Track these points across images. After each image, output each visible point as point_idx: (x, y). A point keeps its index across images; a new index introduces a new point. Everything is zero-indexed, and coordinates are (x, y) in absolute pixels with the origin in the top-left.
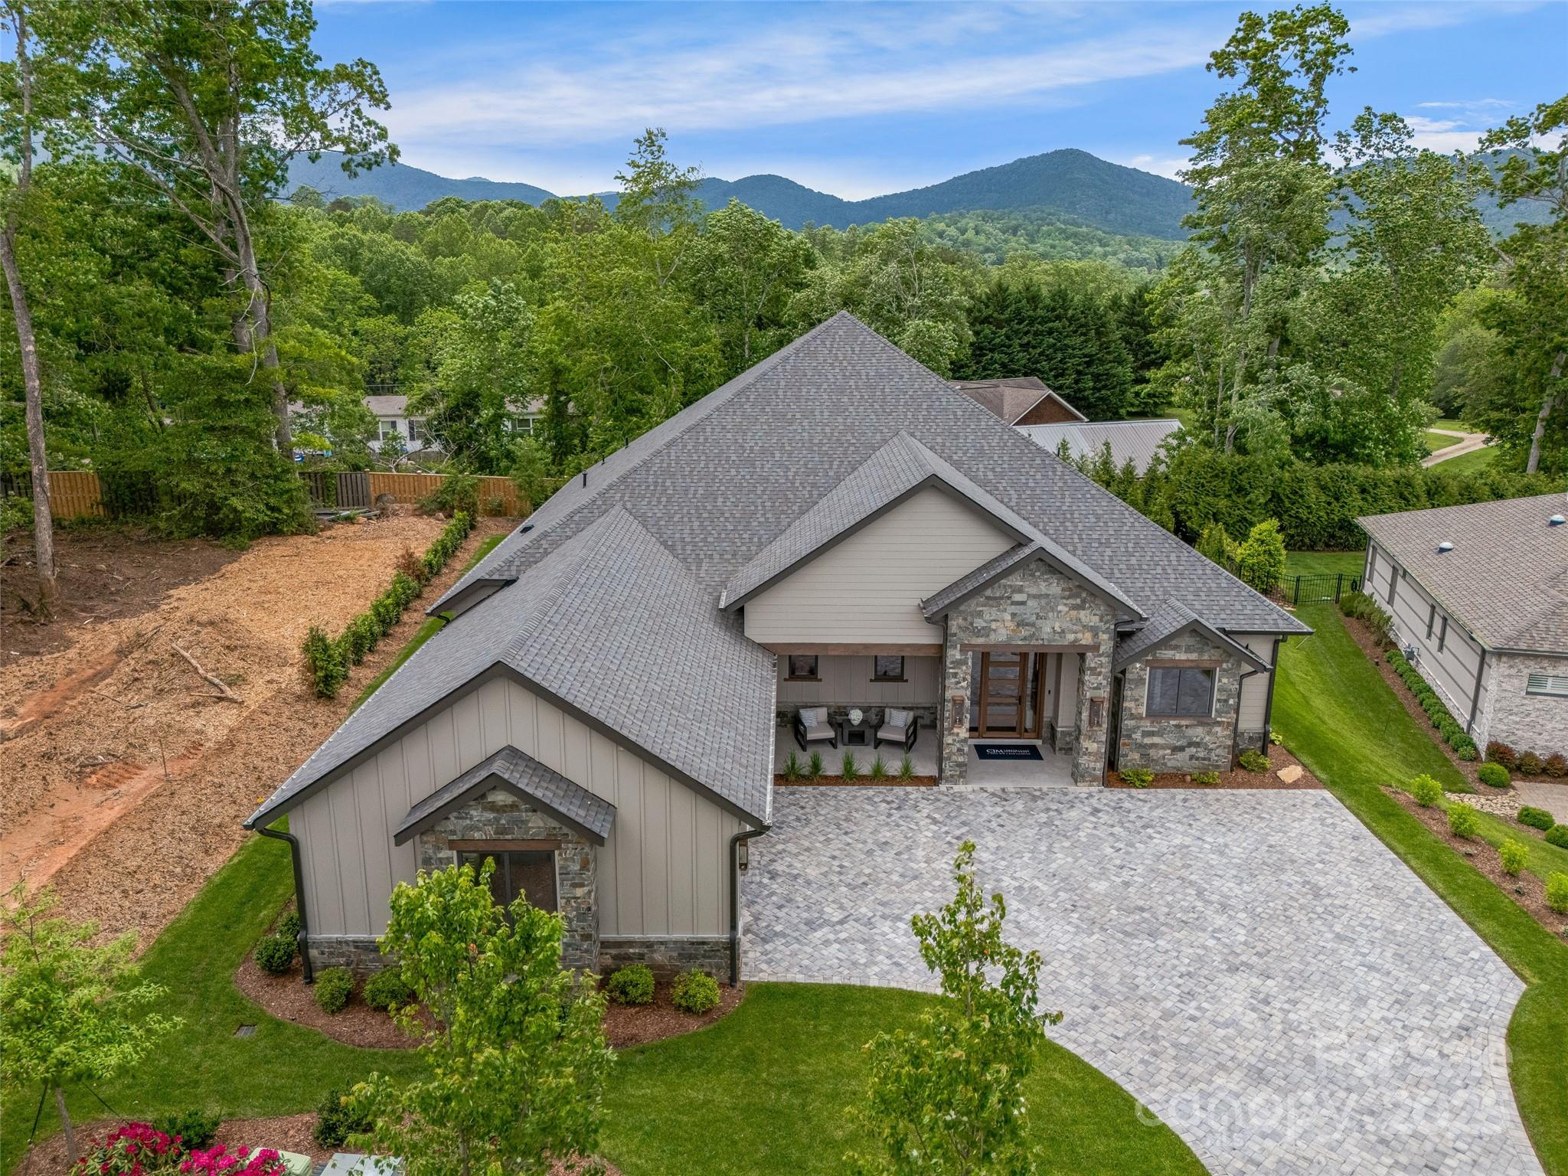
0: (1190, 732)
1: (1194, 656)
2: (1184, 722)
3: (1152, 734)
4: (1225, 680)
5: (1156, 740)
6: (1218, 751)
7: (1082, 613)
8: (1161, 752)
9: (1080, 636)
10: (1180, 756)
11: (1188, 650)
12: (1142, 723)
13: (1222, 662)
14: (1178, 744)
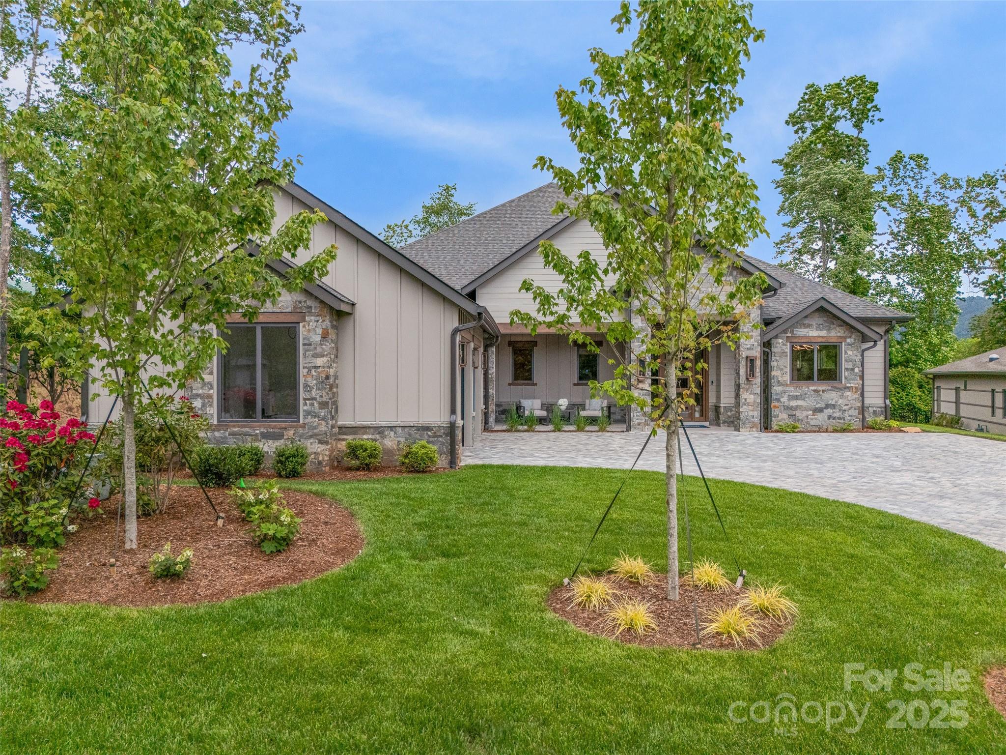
0: (826, 396)
1: (824, 333)
2: (820, 388)
3: (796, 398)
4: (850, 353)
5: (800, 403)
6: (850, 412)
8: (805, 413)
10: (820, 416)
11: (819, 328)
12: (787, 389)
13: (846, 337)
14: (818, 406)
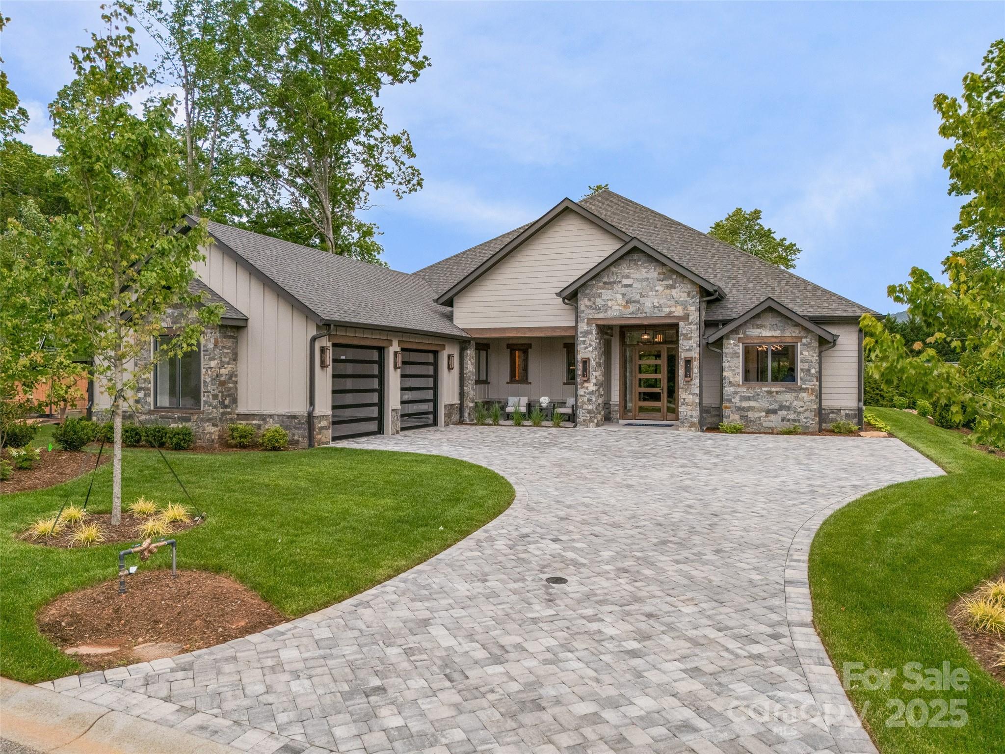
0: (780, 397)
1: (778, 333)
2: (773, 389)
3: (748, 399)
4: (805, 353)
5: (752, 404)
6: (806, 414)
8: (757, 415)
9: (673, 309)
10: (772, 417)
11: (773, 327)
12: (739, 389)
13: (802, 337)
14: (772, 407)
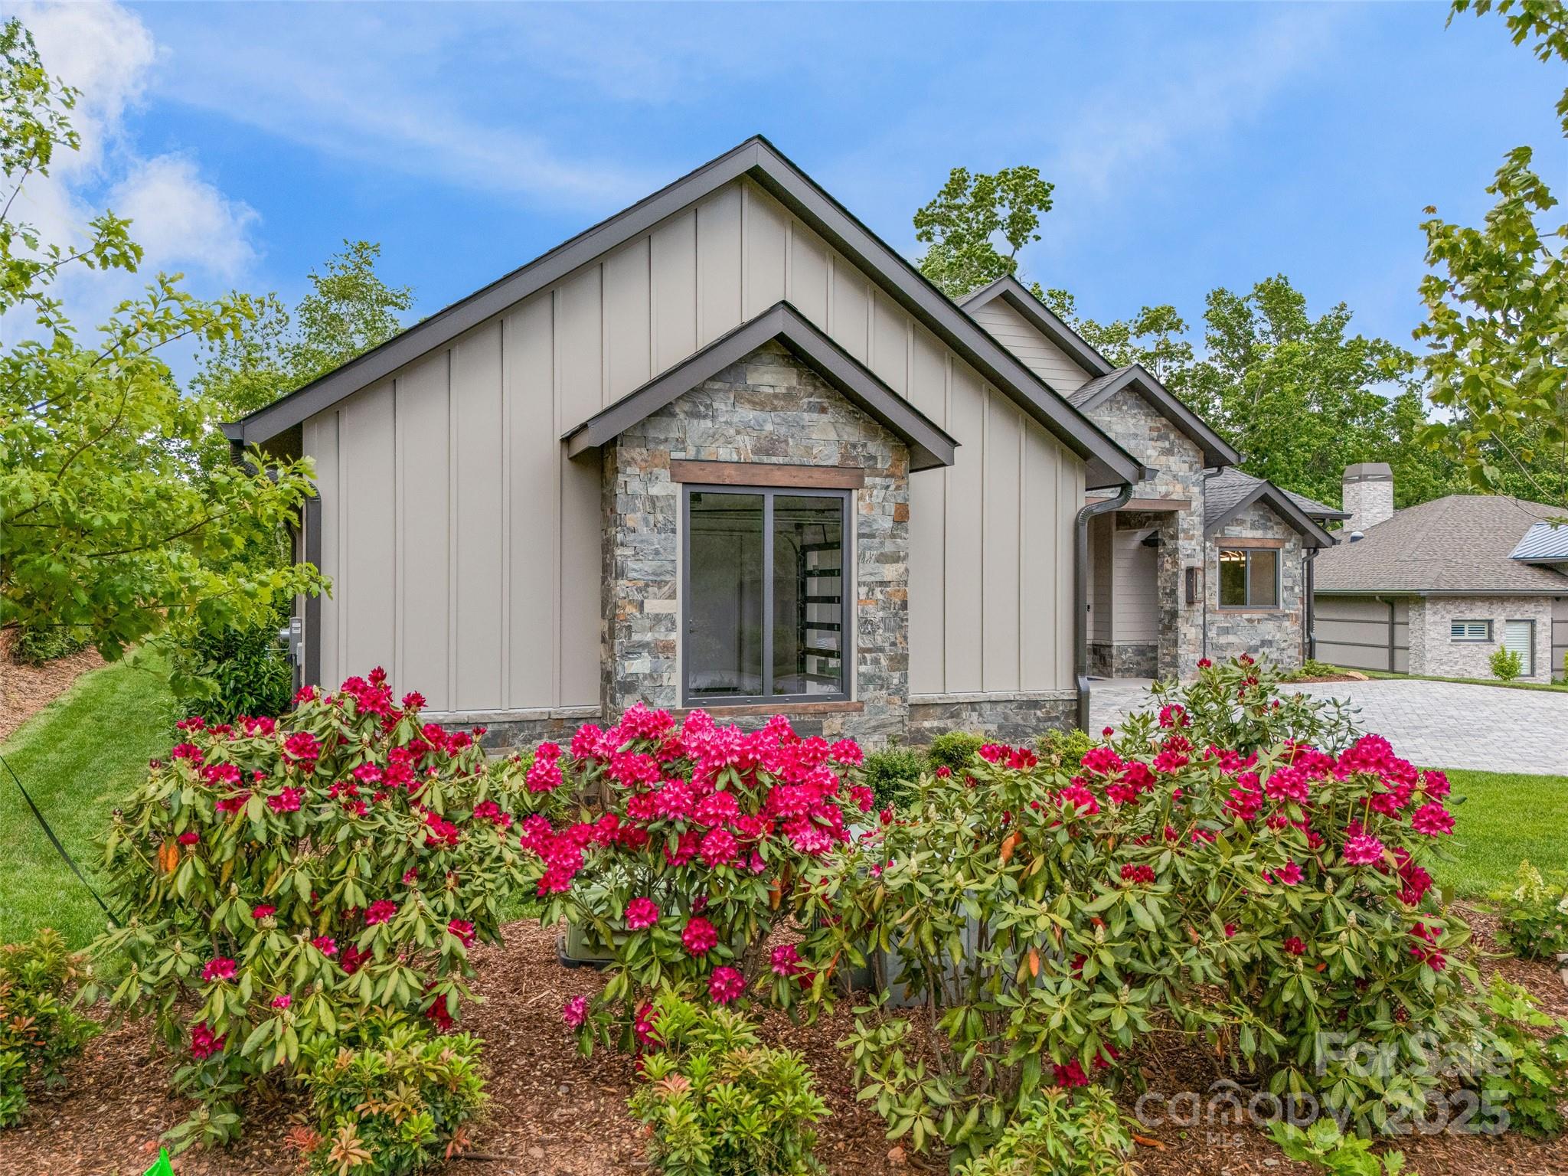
0: (1262, 628)
1: (1259, 534)
2: (1255, 616)
3: (1227, 631)
4: (1289, 564)
5: (1231, 638)
6: (1290, 653)
7: (1172, 459)
9: (1171, 489)
11: (1253, 527)
12: (1216, 617)
13: (1283, 541)
14: (1253, 643)
